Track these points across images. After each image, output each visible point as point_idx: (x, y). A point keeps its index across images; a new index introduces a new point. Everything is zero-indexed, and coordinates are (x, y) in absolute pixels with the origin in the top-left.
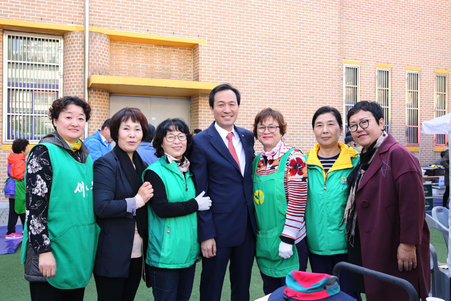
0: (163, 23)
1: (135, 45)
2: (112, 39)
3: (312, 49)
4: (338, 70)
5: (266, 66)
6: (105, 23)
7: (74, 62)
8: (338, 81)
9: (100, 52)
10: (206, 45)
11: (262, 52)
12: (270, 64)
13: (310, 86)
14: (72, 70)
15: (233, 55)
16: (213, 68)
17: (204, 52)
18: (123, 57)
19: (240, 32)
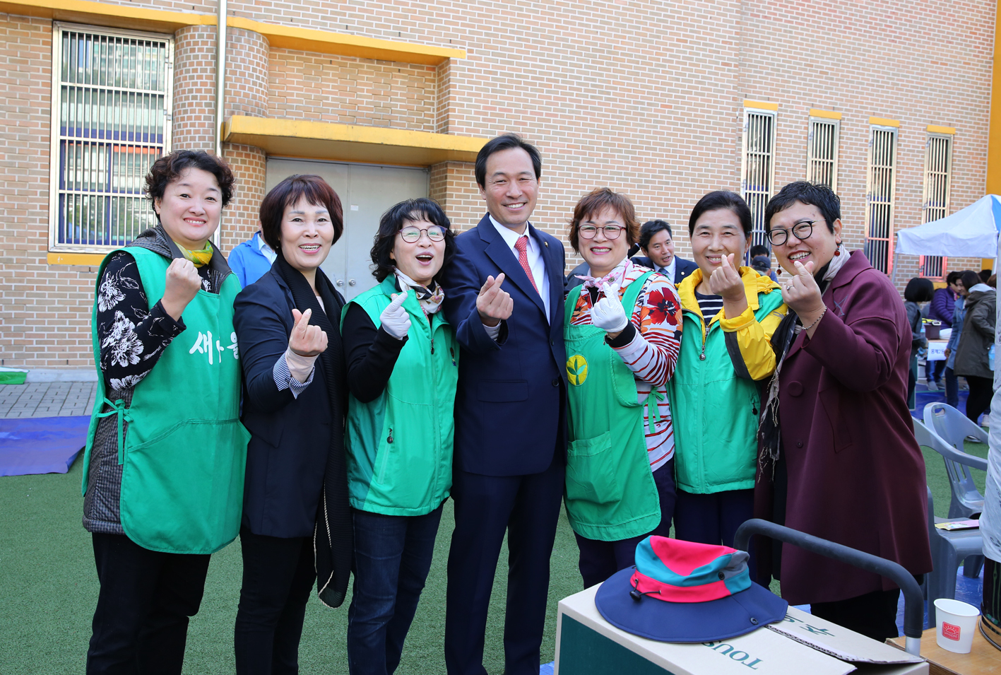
0: (378, 13)
1: (320, 56)
2: (275, 43)
3: (681, 74)
4: (734, 120)
5: (586, 108)
6: (260, 10)
7: (194, 88)
8: (732, 141)
9: (248, 68)
10: (466, 60)
11: (579, 78)
12: (594, 103)
13: (674, 151)
14: (190, 105)
15: (520, 83)
16: (478, 107)
17: (461, 75)
18: (295, 80)
19: (536, 36)
